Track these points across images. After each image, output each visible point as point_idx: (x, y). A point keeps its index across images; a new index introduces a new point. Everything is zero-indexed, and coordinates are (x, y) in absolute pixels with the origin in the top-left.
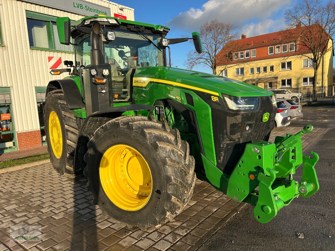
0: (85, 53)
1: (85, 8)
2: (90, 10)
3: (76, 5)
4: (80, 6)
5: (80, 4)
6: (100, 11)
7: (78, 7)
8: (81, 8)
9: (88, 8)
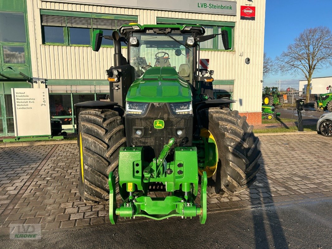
0: (202, 49)
1: (209, 6)
2: (213, 7)
3: (200, 5)
4: (204, 6)
5: (204, 4)
6: (224, 7)
7: (202, 7)
8: (205, 7)
9: (212, 5)
